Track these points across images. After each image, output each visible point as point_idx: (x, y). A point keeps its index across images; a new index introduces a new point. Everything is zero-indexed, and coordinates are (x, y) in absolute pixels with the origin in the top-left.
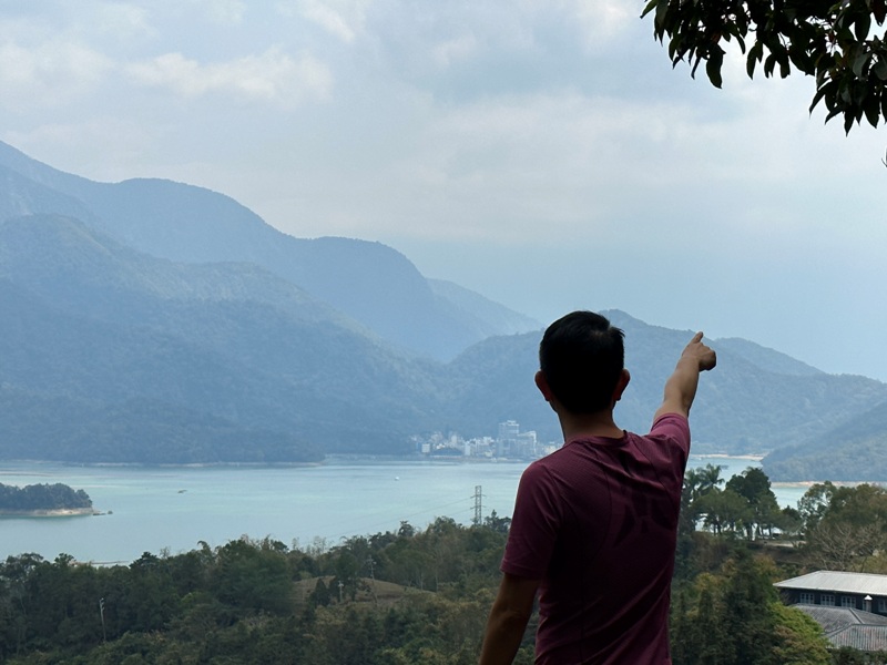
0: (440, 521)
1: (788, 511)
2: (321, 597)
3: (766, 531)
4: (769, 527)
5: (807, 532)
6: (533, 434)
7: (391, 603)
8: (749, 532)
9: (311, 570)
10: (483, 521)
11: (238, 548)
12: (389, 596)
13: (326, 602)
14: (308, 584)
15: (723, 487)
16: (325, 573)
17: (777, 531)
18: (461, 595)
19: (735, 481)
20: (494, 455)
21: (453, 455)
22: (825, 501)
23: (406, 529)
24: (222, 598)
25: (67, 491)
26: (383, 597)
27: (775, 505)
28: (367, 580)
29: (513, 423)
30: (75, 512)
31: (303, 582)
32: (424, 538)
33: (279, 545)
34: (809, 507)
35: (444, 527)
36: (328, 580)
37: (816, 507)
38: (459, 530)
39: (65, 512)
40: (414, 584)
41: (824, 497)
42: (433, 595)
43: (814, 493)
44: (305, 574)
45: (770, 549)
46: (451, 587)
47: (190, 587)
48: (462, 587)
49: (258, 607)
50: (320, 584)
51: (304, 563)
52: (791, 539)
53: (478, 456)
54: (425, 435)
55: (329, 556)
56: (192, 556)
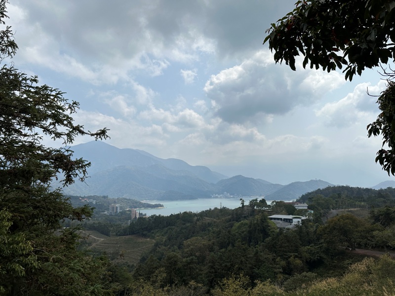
1: (269, 205)
2: (198, 220)
4: (266, 208)
5: (272, 208)
6: (229, 194)
7: (208, 221)
8: (263, 209)
10: (222, 208)
11: (185, 213)
14: (196, 218)
15: (258, 202)
18: (219, 219)
19: (260, 201)
20: (223, 197)
21: (217, 197)
22: (275, 203)
23: (210, 209)
24: (183, 221)
25: (160, 205)
26: (207, 220)
27: (267, 204)
28: (205, 217)
29: (226, 192)
32: (213, 210)
33: (191, 212)
35: (216, 209)
36: (199, 217)
37: (273, 204)
38: (218, 209)
39: (160, 208)
40: (212, 218)
42: (215, 219)
43: (273, 202)
45: (266, 211)
46: (217, 218)
47: (178, 219)
49: (188, 222)
51: (195, 215)
52: (270, 210)
53: (221, 198)
54: (212, 194)
55: (199, 213)
56: (178, 214)
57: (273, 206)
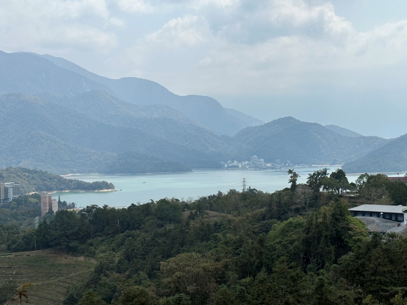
0: (231, 190)
1: (352, 184)
2: (192, 217)
3: (344, 191)
4: (345, 189)
5: (359, 191)
6: (263, 160)
7: (215, 219)
8: (339, 192)
9: (188, 208)
10: (246, 190)
11: (163, 202)
12: (215, 216)
13: (193, 219)
14: (187, 213)
15: (329, 176)
16: (193, 209)
17: (348, 191)
18: (239, 215)
19: (333, 174)
20: (249, 167)
21: (235, 168)
22: (365, 180)
23: (220, 193)
24: (158, 218)
25: (106, 183)
26: (213, 217)
27: (347, 182)
28: (207, 211)
29: (255, 156)
30: (109, 190)
31: (185, 212)
32: (226, 196)
33: (177, 200)
34: (359, 182)
35: (233, 192)
36: (194, 211)
37: (362, 182)
38: (238, 194)
39: (106, 190)
40: (223, 212)
41: (365, 179)
42: (230, 215)
43: (361, 177)
44: (186, 209)
45: (346, 197)
46: (236, 213)
47: (147, 215)
48: (239, 213)
49: (171, 221)
50: (191, 213)
51: (186, 206)
52: (353, 193)
53: (244, 168)
54: (226, 161)
55: (194, 203)
56: (148, 205)
57: (361, 187)
